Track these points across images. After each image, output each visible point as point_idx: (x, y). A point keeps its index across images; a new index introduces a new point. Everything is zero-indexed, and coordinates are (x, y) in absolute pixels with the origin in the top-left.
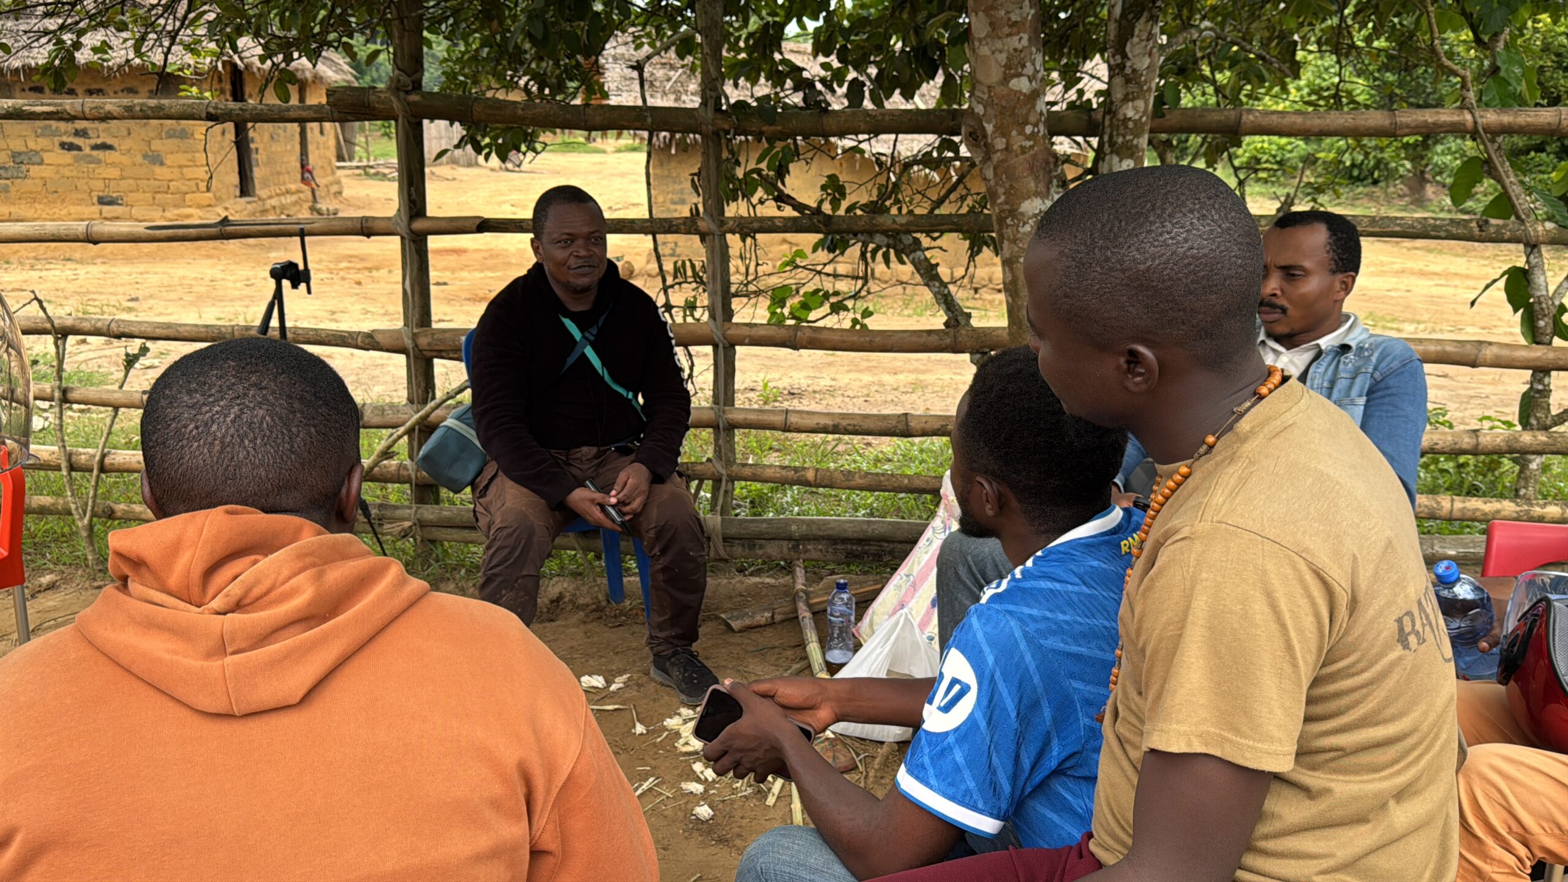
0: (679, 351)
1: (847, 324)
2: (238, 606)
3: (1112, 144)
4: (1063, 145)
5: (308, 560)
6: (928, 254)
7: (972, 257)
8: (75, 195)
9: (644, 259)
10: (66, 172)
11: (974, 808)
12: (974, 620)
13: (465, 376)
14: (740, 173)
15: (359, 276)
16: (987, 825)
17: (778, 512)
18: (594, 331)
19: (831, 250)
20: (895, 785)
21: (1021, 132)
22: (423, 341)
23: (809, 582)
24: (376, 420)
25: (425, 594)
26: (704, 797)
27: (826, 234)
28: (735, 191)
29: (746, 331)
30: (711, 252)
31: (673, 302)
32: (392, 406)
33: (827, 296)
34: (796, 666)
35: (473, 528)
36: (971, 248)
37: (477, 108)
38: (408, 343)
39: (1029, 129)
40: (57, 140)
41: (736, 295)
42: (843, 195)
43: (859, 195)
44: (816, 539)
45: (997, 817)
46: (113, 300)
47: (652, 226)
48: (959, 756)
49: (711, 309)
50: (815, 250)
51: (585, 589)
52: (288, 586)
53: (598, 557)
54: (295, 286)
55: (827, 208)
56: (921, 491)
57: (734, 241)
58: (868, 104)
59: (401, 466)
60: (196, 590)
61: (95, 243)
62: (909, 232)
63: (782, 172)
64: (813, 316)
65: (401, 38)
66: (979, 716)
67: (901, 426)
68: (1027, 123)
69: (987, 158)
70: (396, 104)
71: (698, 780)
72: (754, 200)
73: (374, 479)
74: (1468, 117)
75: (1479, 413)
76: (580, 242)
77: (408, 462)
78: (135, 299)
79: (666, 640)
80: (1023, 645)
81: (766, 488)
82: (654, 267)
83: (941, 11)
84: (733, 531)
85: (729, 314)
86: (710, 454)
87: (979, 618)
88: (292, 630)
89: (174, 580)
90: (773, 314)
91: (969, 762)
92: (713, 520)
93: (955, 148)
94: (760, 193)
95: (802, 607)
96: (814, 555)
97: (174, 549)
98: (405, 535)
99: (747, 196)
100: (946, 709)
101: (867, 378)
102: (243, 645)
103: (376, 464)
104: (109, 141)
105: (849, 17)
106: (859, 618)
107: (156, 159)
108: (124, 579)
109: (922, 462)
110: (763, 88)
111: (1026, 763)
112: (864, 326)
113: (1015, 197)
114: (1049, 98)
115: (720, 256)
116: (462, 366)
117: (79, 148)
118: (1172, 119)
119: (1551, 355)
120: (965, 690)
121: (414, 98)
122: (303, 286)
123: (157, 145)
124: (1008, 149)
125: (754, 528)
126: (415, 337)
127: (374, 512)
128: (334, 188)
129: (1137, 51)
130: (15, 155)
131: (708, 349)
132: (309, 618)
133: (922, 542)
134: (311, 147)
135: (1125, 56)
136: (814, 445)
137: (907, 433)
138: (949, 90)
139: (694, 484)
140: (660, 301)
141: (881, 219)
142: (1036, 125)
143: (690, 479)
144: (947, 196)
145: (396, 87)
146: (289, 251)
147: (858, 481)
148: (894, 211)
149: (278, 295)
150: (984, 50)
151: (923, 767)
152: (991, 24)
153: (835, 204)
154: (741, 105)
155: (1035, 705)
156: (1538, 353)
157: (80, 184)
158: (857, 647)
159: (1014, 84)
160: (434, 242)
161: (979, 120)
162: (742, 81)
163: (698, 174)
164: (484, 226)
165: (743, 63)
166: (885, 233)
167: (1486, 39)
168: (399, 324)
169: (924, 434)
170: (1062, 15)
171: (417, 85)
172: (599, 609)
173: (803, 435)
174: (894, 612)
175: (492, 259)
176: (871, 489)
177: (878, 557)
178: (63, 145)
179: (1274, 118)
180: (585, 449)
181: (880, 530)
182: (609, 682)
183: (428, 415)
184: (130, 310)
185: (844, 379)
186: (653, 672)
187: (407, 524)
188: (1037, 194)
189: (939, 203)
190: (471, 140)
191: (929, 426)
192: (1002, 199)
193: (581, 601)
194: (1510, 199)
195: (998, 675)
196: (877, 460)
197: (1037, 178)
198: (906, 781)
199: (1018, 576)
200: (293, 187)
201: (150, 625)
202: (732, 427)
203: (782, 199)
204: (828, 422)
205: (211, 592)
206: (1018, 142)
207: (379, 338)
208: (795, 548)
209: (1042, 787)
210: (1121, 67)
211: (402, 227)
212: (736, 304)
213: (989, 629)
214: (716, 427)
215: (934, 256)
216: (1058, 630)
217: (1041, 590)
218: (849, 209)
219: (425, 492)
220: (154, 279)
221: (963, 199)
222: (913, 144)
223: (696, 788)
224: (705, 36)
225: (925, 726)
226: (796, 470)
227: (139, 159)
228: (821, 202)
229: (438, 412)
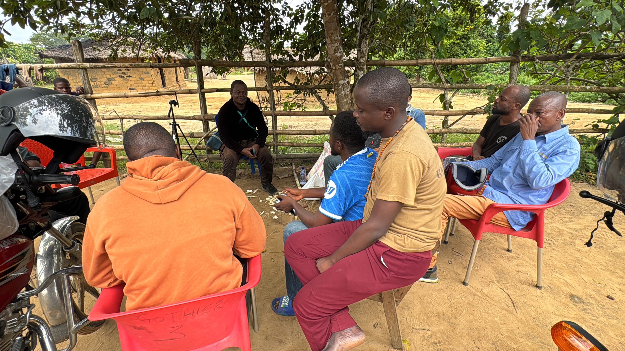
0: (264, 117)
1: (301, 110)
2: (160, 178)
3: (358, 68)
4: (347, 68)
5: (176, 167)
6: (319, 94)
7: (328, 95)
8: (124, 88)
9: (255, 98)
10: (121, 82)
11: (336, 214)
12: (335, 174)
13: (216, 125)
14: (276, 76)
15: (191, 104)
16: (339, 218)
17: (288, 153)
18: (245, 114)
19: (297, 93)
20: (319, 210)
21: (338, 65)
22: (206, 118)
23: (296, 168)
24: (197, 136)
25: (205, 173)
26: (275, 214)
27: (296, 90)
28: (275, 81)
29: (279, 112)
30: (270, 95)
31: (262, 106)
32: (200, 133)
33: (296, 104)
34: (294, 186)
35: (220, 159)
36: (328, 92)
37: (214, 63)
38: (203, 118)
39: (340, 65)
40: (118, 75)
41: (276, 105)
42: (299, 81)
43: (302, 81)
44: (297, 158)
45: (341, 216)
46: (135, 112)
47: (257, 89)
48: (333, 203)
49: (271, 108)
50: (294, 94)
51: (246, 171)
52: (172, 173)
53: (249, 164)
54: (175, 106)
55: (296, 84)
56: (319, 147)
57: (275, 92)
58: (304, 60)
59: (203, 146)
60: (149, 175)
61: (127, 97)
62: (314, 89)
63: (285, 76)
64: (293, 108)
65: (195, 47)
66: (337, 195)
67: (314, 133)
68: (339, 63)
69: (331, 71)
70: (195, 63)
71: (274, 211)
72: (279, 82)
73: (197, 149)
74: (433, 61)
75: (433, 126)
76: (241, 93)
77: (205, 145)
78: (140, 111)
79: (265, 182)
80: (346, 179)
81: (285, 147)
82: (258, 100)
83: (319, 38)
84: (278, 157)
85: (275, 109)
86: (272, 140)
87: (336, 173)
88: (174, 183)
89: (144, 173)
90: (285, 108)
91: (335, 205)
92: (274, 155)
93: (323, 70)
94: (280, 81)
95: (294, 173)
96: (296, 162)
97: (143, 166)
98: (205, 161)
99: (278, 81)
100: (330, 194)
101: (306, 123)
102: (163, 187)
103: (197, 146)
104: (131, 75)
105: (298, 40)
106: (307, 175)
107: (142, 79)
108: (132, 174)
109: (319, 140)
110: (280, 56)
111: (347, 204)
112: (305, 110)
113: (338, 80)
114: (344, 58)
115: (272, 96)
116: (215, 123)
117: (124, 77)
118: (370, 62)
119: (449, 112)
120: (334, 189)
121: (199, 61)
122: (177, 106)
123: (142, 76)
124: (336, 69)
125: (283, 156)
126: (204, 117)
127: (198, 156)
128: (184, 85)
129: (363, 46)
130: (108, 79)
131: (271, 117)
132: (178, 180)
133: (320, 158)
134: (178, 76)
135: (360, 48)
136: (295, 138)
137: (316, 134)
138: (322, 57)
139: (269, 147)
140: (259, 106)
141: (308, 86)
142: (341, 64)
143: (268, 146)
144: (322, 81)
145: (195, 58)
146: (173, 98)
147: (305, 145)
148: (311, 84)
149: (171, 108)
150: (330, 46)
151: (325, 206)
152: (331, 40)
153: (297, 83)
154: (275, 60)
155: (349, 191)
156: (446, 112)
157: (125, 85)
158: (307, 181)
159: (336, 54)
160: (207, 95)
161: (329, 62)
162: (275, 55)
163: (266, 77)
164: (218, 90)
165: (275, 51)
166: (309, 89)
167: (436, 43)
168: (200, 114)
169: (319, 134)
170: (345, 40)
171: (200, 58)
172: (250, 176)
173: (293, 136)
174: (315, 173)
175: (221, 99)
176: (308, 147)
177: (310, 161)
178: (120, 76)
179: (392, 62)
180: (244, 141)
181: (311, 156)
182: (253, 191)
183: (208, 134)
184: (139, 114)
185: (301, 123)
186: (263, 188)
187: (206, 159)
188: (342, 79)
189: (320, 82)
190: (214, 71)
191: (320, 132)
192: (335, 81)
193: (246, 174)
194: (441, 79)
195: (341, 186)
196: (309, 141)
197: (342, 76)
198: (321, 209)
199: (345, 163)
200: (175, 85)
201: (139, 184)
202: (277, 134)
203: (286, 82)
204: (297, 132)
205: (153, 175)
206: (338, 67)
207: (196, 117)
208: (292, 160)
209: (351, 209)
210: (360, 50)
211: (199, 91)
212: (276, 107)
213: (339, 176)
214: (273, 134)
215: (320, 94)
216: (354, 175)
217: (350, 166)
218: (301, 84)
219: (209, 152)
220: (144, 107)
221: (326, 81)
222: (314, 69)
223: (274, 213)
224: (266, 45)
225: (325, 198)
226: (291, 143)
227: (138, 79)
228: (294, 83)
229: (211, 133)
